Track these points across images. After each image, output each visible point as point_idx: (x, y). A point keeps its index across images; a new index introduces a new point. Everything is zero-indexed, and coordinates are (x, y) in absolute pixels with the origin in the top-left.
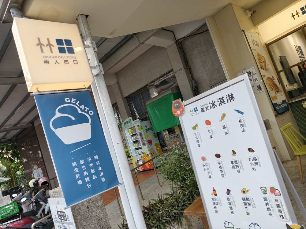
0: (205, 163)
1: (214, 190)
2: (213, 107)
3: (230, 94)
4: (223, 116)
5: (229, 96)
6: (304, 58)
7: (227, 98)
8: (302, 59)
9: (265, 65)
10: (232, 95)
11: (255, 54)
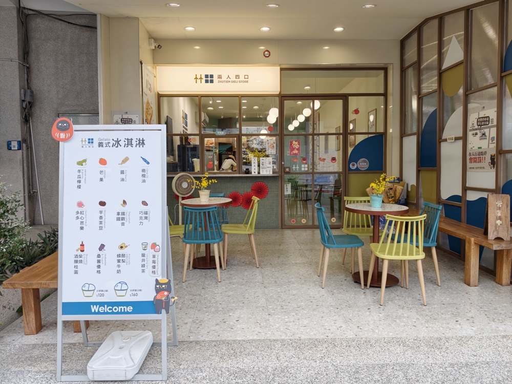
0: (80, 209)
1: (82, 245)
2: (116, 145)
3: (141, 139)
4: (126, 160)
5: (139, 140)
6: (187, 129)
7: (136, 141)
8: (185, 130)
9: (151, 119)
10: (143, 140)
11: (145, 100)
